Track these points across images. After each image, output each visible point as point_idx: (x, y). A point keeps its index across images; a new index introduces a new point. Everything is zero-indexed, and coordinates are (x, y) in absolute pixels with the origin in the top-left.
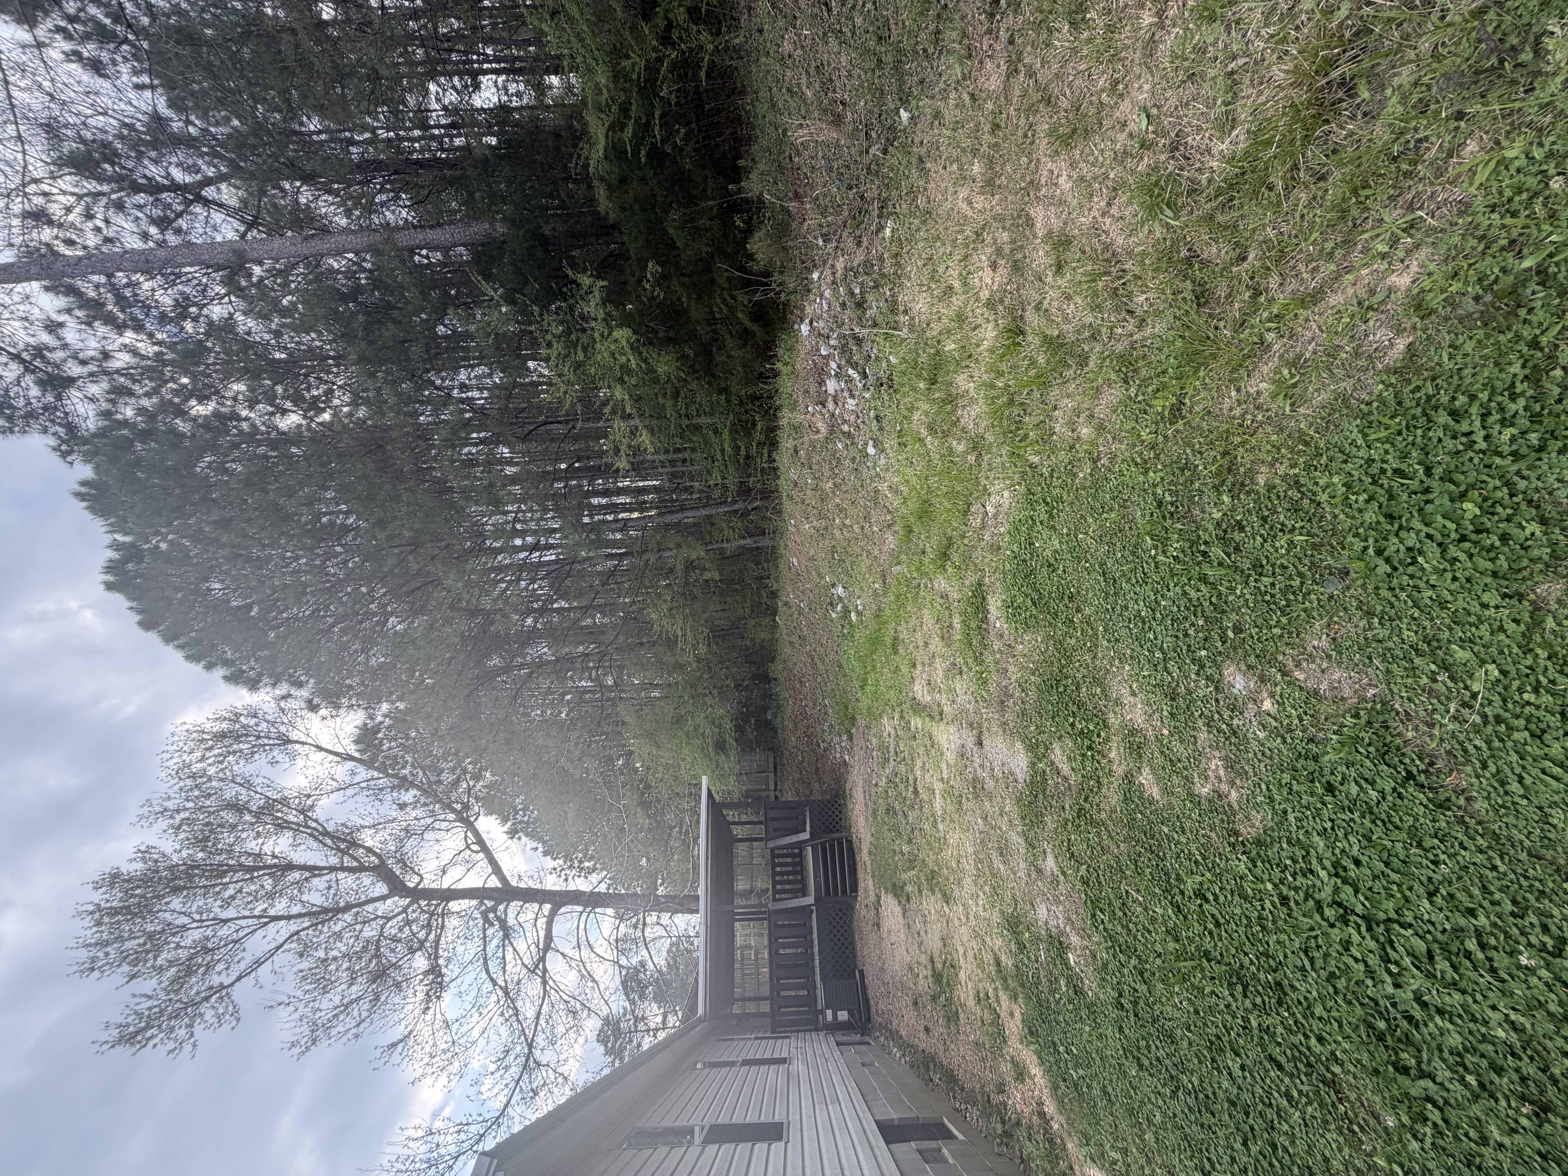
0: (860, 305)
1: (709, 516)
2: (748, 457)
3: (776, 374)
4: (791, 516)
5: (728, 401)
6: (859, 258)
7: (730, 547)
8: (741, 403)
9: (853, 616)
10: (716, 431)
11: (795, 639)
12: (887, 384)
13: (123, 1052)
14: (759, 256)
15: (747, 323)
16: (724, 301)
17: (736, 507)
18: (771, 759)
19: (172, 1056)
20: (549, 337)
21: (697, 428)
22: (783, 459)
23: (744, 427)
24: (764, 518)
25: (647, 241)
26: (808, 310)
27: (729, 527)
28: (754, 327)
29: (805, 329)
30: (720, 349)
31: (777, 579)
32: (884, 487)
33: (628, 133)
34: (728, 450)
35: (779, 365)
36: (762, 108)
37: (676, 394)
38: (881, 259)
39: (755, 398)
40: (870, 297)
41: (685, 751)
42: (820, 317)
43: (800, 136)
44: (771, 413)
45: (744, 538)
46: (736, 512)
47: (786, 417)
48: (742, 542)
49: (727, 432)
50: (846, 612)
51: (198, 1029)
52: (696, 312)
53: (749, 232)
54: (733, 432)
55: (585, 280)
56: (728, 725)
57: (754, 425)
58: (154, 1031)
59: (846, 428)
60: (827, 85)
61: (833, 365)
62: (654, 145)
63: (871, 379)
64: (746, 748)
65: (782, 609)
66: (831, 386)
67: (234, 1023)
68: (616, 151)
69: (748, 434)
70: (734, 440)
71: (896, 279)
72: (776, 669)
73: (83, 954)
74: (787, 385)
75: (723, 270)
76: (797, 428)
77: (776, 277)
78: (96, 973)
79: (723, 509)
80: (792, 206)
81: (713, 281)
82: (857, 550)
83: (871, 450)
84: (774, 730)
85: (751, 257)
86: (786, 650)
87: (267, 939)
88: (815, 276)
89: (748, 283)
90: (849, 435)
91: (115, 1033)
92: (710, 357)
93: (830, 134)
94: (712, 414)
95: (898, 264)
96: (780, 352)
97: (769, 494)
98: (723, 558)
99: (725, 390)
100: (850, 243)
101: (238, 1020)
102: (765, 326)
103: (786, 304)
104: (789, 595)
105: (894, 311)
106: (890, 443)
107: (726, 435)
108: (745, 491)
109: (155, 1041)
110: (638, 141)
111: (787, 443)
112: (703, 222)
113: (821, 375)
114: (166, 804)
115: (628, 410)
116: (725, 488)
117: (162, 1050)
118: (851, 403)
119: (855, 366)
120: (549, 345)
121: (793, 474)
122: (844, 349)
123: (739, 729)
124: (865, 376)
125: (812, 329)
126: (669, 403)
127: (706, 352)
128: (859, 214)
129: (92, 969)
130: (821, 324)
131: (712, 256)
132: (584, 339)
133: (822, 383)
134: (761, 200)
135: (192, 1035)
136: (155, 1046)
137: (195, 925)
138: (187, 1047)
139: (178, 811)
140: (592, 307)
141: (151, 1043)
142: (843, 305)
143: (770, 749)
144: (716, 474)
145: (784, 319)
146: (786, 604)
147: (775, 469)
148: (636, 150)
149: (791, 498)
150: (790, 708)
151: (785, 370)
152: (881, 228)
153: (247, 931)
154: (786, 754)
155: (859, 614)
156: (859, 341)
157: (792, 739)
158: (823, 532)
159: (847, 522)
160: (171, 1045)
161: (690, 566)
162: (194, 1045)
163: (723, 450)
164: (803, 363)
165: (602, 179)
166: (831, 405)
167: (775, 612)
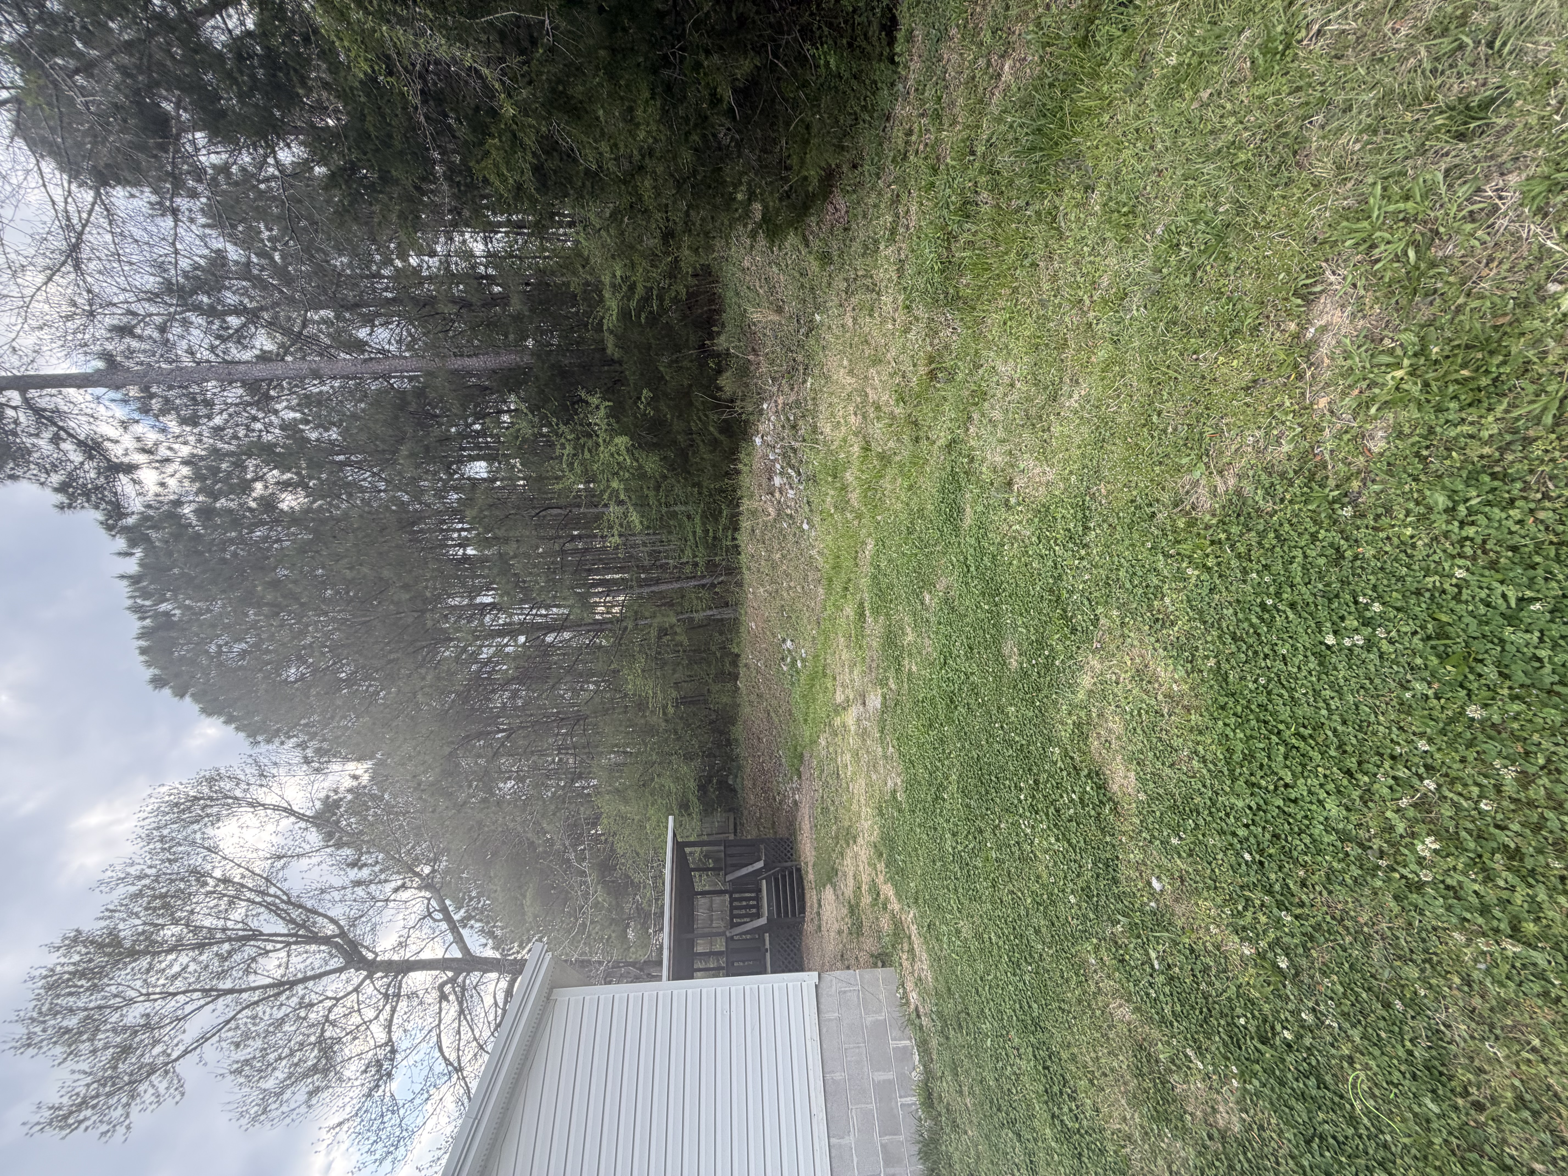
0: (794, 427)
1: (681, 589)
2: (715, 538)
3: (738, 472)
4: (750, 586)
5: (700, 493)
6: (793, 398)
7: (698, 616)
8: (711, 495)
9: (799, 664)
10: (689, 517)
11: (753, 697)
12: (813, 479)
13: (53, 1135)
14: (727, 389)
15: (716, 434)
16: (700, 419)
17: (704, 581)
18: (732, 820)
19: (104, 1139)
20: (563, 440)
21: (674, 515)
22: (743, 538)
23: (712, 515)
24: (727, 591)
25: (642, 374)
26: (761, 428)
27: (697, 598)
28: (722, 438)
29: (758, 440)
30: (694, 453)
31: (738, 644)
32: (814, 552)
33: (633, 304)
34: (699, 531)
35: (740, 466)
36: (730, 294)
37: (657, 488)
38: (805, 400)
39: (721, 491)
40: (800, 423)
41: (651, 811)
42: (768, 434)
43: (756, 316)
44: (734, 503)
45: (711, 608)
46: (703, 586)
47: (746, 505)
48: (709, 613)
49: (698, 517)
50: (794, 661)
51: (134, 1109)
52: (678, 426)
53: (719, 372)
54: (704, 516)
55: (594, 400)
56: (692, 785)
57: (721, 512)
58: (89, 1112)
59: (789, 511)
60: (772, 290)
61: (778, 466)
62: (651, 312)
63: (804, 477)
64: (708, 810)
65: (742, 671)
66: (777, 481)
67: (178, 1097)
68: (624, 314)
69: (716, 520)
70: (704, 524)
71: (814, 413)
72: (738, 731)
73: (20, 1030)
74: (746, 480)
75: (699, 397)
76: (754, 513)
77: (738, 403)
78: (31, 1051)
79: (693, 583)
80: (751, 357)
81: (691, 404)
82: (800, 606)
83: (805, 526)
84: (734, 791)
85: (720, 389)
86: (747, 710)
87: (217, 1013)
88: (765, 406)
89: (718, 406)
90: (791, 516)
91: (47, 1114)
92: (686, 459)
93: (775, 318)
94: (686, 503)
95: (815, 405)
96: (742, 456)
97: (733, 570)
98: (692, 627)
99: (698, 485)
100: (786, 389)
101: (183, 1094)
102: (730, 437)
103: (746, 422)
104: (749, 657)
105: (814, 432)
106: (816, 519)
107: (698, 520)
108: (711, 566)
109: (87, 1123)
110: (640, 310)
111: (745, 524)
112: (686, 363)
113: (770, 473)
114: (128, 870)
115: (622, 497)
116: (696, 565)
117: (94, 1134)
118: (791, 493)
119: (792, 467)
120: (563, 447)
121: (751, 549)
122: (784, 455)
123: (702, 788)
124: (799, 474)
125: (763, 442)
126: (652, 494)
127: (683, 455)
128: (791, 372)
129: (29, 1045)
130: (769, 438)
131: (691, 386)
132: (590, 443)
133: (770, 479)
134: (728, 354)
135: (128, 1115)
136: (87, 1129)
137: (142, 998)
138: (121, 1130)
139: (139, 878)
140: (599, 419)
141: (83, 1126)
142: (783, 427)
143: (730, 810)
144: (688, 552)
145: (745, 433)
146: (746, 665)
147: (737, 546)
148: (638, 316)
149: (749, 569)
150: (749, 767)
151: (745, 469)
152: (805, 382)
153: (194, 1007)
154: (746, 813)
155: (803, 660)
156: (795, 451)
157: (751, 799)
158: (774, 595)
159: (792, 584)
160: (104, 1128)
161: (663, 632)
162: (128, 1128)
163: (694, 533)
164: (758, 465)
165: (611, 332)
166: (777, 495)
167: (736, 677)
